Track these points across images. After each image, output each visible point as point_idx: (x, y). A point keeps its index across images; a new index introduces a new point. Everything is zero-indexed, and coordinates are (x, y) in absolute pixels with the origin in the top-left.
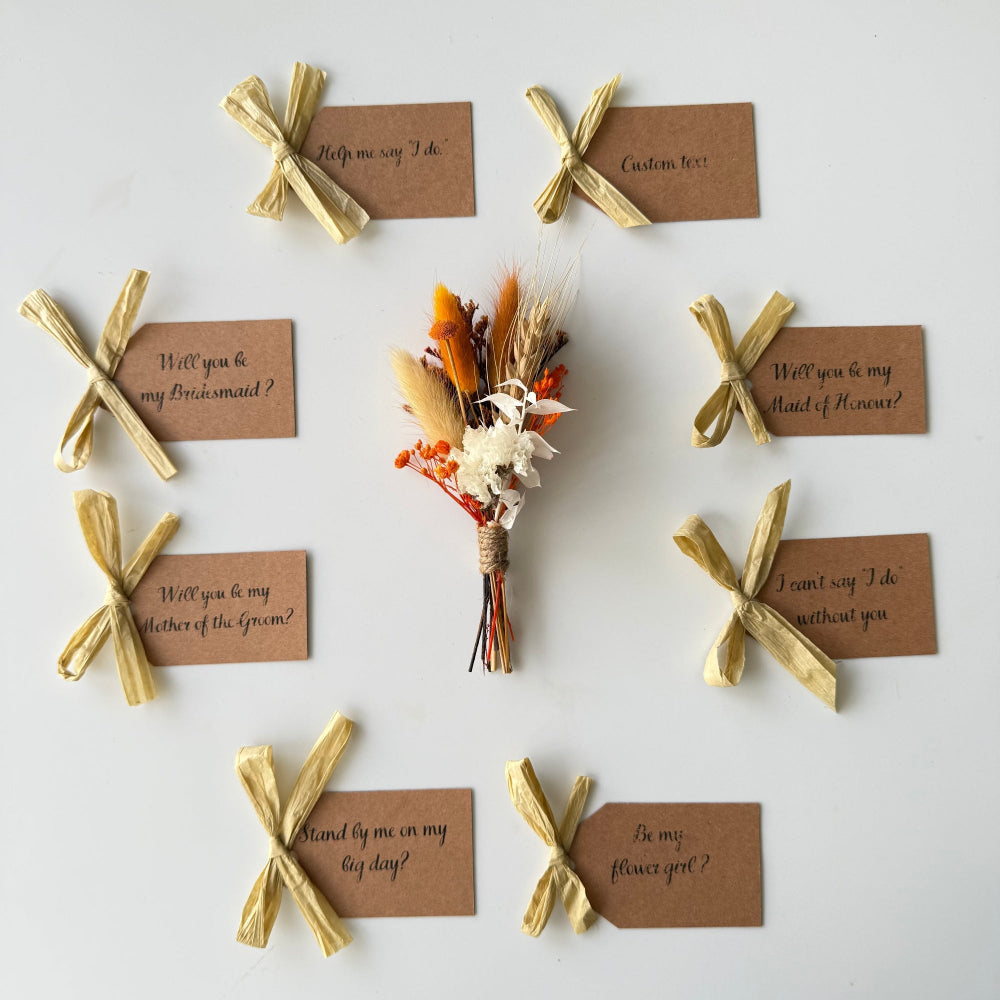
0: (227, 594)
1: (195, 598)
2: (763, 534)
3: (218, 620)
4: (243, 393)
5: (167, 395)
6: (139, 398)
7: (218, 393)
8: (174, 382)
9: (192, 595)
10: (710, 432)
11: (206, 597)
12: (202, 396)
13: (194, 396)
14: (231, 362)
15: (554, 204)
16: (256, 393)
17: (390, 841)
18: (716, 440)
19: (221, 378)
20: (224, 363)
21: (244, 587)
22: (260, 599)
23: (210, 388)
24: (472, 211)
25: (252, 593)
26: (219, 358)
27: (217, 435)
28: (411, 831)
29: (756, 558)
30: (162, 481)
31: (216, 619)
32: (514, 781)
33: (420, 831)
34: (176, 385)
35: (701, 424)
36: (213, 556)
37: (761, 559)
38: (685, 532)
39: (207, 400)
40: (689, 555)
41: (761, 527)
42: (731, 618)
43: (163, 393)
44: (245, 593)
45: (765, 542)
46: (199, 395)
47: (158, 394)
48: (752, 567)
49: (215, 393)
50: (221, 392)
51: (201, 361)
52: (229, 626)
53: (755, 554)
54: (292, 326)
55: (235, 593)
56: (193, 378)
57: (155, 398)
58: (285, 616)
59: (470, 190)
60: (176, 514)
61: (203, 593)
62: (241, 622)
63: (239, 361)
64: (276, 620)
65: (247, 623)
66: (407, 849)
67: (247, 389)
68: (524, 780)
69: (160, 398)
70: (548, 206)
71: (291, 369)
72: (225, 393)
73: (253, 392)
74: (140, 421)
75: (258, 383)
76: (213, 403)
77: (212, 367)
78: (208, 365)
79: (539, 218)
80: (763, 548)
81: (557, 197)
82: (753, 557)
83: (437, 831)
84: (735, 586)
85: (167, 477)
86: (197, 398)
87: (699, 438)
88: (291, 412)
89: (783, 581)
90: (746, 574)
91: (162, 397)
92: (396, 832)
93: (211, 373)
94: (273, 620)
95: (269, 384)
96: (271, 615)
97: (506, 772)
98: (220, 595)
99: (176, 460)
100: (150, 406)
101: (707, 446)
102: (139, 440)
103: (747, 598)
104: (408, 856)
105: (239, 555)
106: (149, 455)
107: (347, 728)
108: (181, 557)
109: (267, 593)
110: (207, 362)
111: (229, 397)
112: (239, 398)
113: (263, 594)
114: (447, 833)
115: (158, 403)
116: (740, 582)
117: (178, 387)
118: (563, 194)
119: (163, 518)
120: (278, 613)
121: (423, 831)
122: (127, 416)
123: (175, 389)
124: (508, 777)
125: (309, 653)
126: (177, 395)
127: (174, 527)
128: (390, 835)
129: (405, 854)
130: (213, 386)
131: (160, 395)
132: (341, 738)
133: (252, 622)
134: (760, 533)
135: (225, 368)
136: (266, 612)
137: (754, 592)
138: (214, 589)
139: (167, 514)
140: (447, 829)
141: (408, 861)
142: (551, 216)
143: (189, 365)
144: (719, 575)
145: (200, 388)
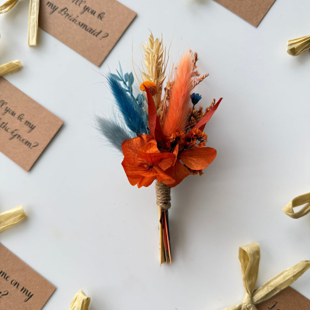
0: (16, 116)
1: (2, 107)
2: (284, 278)
3: (4, 125)
4: (91, 31)
5: (59, 10)
6: (46, 2)
7: (81, 24)
8: (66, 6)
9: (2, 105)
10: (297, 209)
11: (7, 110)
12: (73, 21)
13: (70, 18)
14: (96, 14)
15: (299, 48)
16: (96, 36)
17: (4, 281)
18: (296, 216)
19: (87, 18)
20: (93, 13)
21: (26, 118)
22: (28, 129)
23: (79, 19)
24: (257, 25)
25: (27, 123)
26: (93, 9)
27: (65, 42)
28: (17, 284)
29: (271, 286)
30: (28, 45)
31: (4, 123)
32: (76, 303)
33: (20, 288)
34: (66, 8)
35: (296, 203)
36: (24, 94)
37: (273, 288)
38: (248, 250)
39: (73, 23)
40: (240, 260)
41: (285, 274)
42: (237, 306)
43: (58, 8)
44: (24, 121)
45: (282, 282)
46: (72, 19)
47: (55, 6)
48: (266, 289)
49: (79, 23)
50: (83, 24)
51: (84, 5)
52: (7, 131)
53: (272, 283)
54: (136, 17)
55: (20, 118)
56: (75, 10)
57: (53, 8)
58: (33, 145)
59: (262, 15)
60: (22, 64)
61: (7, 108)
62: (13, 133)
63: (100, 16)
64: (28, 143)
65: (15, 135)
66: (9, 291)
67: (94, 31)
68: (80, 306)
69: (55, 9)
70: (295, 46)
71: (120, 35)
72: (84, 26)
73: (96, 34)
74: (38, 12)
75: (101, 32)
76: (75, 26)
77: (86, 11)
78: (86, 9)
79: (287, 48)
80: (279, 284)
81: (302, 45)
82: (270, 285)
83: (28, 294)
84: (251, 291)
85: (31, 44)
86: (70, 20)
87: (289, 209)
88: (105, 54)
89: (275, 305)
90: (260, 290)
91: (56, 9)
92: (10, 280)
93: (84, 13)
94: (27, 142)
95: (106, 35)
96: (27, 139)
97: (76, 294)
98: (13, 114)
99: (40, 40)
100: (48, 9)
101: (290, 216)
102: (31, 20)
103: (253, 302)
104: (7, 294)
105: (33, 102)
106: (30, 29)
107: (22, 217)
108: (11, 85)
109: (33, 128)
110: (87, 7)
111: (84, 29)
112: (88, 32)
113: (31, 128)
114: (31, 299)
115: (52, 10)
116: (255, 291)
117: (66, 10)
118: (306, 46)
119: (15, 62)
120: (31, 141)
121: (22, 288)
122: (34, 6)
123: (64, 9)
124: (75, 298)
125: (31, 169)
126: (63, 13)
127: (17, 69)
128: (6, 279)
129: (6, 293)
130: (81, 19)
131: (56, 8)
132: (15, 219)
133: (17, 136)
134: (282, 276)
135: (92, 15)
136: (26, 136)
137: (258, 301)
138: (13, 109)
139: (17, 61)
140: (33, 297)
141: (5, 296)
142: (293, 52)
143: (78, 3)
144: (248, 281)
145: (74, 16)
